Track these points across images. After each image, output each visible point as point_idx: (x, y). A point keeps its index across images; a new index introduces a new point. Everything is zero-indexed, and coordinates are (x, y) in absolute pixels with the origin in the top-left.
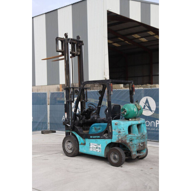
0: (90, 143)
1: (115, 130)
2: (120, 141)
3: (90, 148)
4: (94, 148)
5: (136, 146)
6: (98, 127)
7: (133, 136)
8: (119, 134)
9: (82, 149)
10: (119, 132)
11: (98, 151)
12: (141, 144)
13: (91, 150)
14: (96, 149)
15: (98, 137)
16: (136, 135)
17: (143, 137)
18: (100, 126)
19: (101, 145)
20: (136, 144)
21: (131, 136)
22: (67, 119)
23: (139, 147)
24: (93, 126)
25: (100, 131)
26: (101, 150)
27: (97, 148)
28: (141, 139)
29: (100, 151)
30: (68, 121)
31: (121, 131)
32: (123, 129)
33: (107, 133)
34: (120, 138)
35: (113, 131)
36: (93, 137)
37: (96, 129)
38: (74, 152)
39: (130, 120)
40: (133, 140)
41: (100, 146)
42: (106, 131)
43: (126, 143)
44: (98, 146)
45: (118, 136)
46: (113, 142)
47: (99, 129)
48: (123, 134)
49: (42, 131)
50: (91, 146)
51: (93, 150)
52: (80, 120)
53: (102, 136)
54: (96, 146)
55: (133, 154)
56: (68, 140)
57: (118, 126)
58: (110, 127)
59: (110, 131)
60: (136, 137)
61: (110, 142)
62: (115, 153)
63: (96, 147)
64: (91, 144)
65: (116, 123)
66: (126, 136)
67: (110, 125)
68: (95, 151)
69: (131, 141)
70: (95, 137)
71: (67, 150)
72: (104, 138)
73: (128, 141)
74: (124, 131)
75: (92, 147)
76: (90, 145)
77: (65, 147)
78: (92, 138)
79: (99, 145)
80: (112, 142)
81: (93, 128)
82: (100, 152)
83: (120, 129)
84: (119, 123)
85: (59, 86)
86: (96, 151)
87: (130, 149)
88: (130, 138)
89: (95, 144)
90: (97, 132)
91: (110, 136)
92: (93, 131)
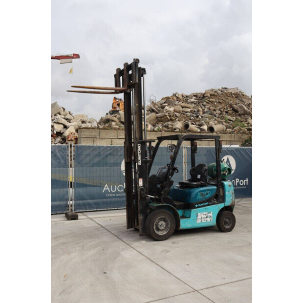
0: (197, 214)
1: (229, 192)
4: (203, 218)
6: (206, 192)
9: (184, 224)
13: (199, 221)
14: (206, 219)
15: (206, 204)
18: (208, 190)
19: (212, 212)
22: (143, 188)
24: (199, 192)
25: (208, 196)
26: (212, 219)
27: (207, 217)
33: (218, 197)
35: (227, 193)
36: (199, 205)
37: (202, 195)
38: (171, 231)
41: (211, 215)
44: (209, 215)
45: (231, 198)
47: (207, 194)
50: (199, 217)
51: (201, 221)
53: (211, 202)
54: (205, 215)
56: (159, 218)
57: (231, 187)
58: (221, 189)
59: (221, 194)
61: (224, 206)
63: (205, 216)
64: (199, 214)
65: (229, 184)
70: (202, 205)
75: (200, 218)
76: (197, 216)
78: (198, 207)
79: (210, 213)
80: (226, 205)
81: (199, 193)
82: (211, 221)
86: (206, 221)
89: (205, 213)
90: (204, 199)
91: (221, 200)
92: (198, 197)
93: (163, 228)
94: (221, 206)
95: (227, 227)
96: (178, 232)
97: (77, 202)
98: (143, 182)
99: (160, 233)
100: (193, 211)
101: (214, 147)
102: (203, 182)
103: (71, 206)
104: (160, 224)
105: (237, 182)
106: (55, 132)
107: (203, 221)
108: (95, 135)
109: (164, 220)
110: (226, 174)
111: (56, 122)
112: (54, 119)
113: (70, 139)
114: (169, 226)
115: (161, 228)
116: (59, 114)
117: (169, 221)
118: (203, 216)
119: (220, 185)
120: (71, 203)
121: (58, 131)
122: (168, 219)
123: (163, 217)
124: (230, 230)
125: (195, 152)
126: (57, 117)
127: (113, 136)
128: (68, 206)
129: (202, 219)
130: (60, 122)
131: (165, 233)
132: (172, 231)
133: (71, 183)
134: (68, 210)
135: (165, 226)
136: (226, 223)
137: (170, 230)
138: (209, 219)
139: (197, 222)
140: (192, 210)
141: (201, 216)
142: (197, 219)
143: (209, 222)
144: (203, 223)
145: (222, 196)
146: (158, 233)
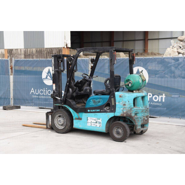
0: (88, 117)
1: (119, 102)
2: (125, 115)
3: (88, 123)
4: (93, 123)
5: (140, 119)
6: (98, 100)
7: (138, 110)
8: (124, 107)
9: (77, 124)
10: (124, 105)
11: (97, 126)
12: (145, 118)
13: (89, 125)
14: (96, 124)
15: (98, 110)
16: (141, 108)
17: (147, 110)
18: (100, 98)
19: (101, 119)
20: (141, 117)
21: (136, 110)
22: (55, 91)
23: (144, 121)
24: (92, 99)
27: (96, 123)
28: (145, 112)
29: (100, 126)
30: (57, 93)
31: (126, 103)
32: (129, 102)
33: (110, 106)
34: (125, 111)
35: (117, 103)
36: (91, 111)
37: (94, 102)
38: (67, 127)
39: (134, 91)
40: (138, 113)
41: (100, 121)
42: (108, 105)
43: (131, 117)
44: (98, 120)
45: (122, 109)
46: (117, 115)
47: (99, 102)
48: (129, 107)
49: (3, 107)
50: (89, 121)
51: (91, 125)
52: (73, 92)
53: (103, 109)
54: (95, 120)
55: (138, 128)
56: (59, 115)
57: (122, 98)
58: (113, 99)
60: (141, 111)
61: (113, 116)
62: (118, 128)
63: (95, 121)
64: (89, 118)
65: (120, 95)
66: (131, 109)
67: (112, 98)
69: (136, 114)
70: (94, 111)
71: (57, 126)
72: (105, 112)
73: (133, 115)
74: (129, 104)
76: (87, 120)
77: (55, 123)
79: (99, 119)
80: (115, 115)
81: (91, 100)
82: (101, 127)
83: (125, 102)
84: (124, 95)
85: (3, 51)
86: (95, 126)
87: (135, 122)
88: (136, 111)
89: (94, 119)
90: (96, 106)
91: (112, 110)
92: (91, 104)
93: (61, 124)
94: (111, 115)
99: (60, 127)
107: (92, 125)
118: (93, 121)
119: (112, 95)
129: (92, 123)
137: (65, 127)
139: (88, 125)
141: (91, 120)
142: (87, 122)
143: (98, 127)
144: (92, 127)
145: (113, 105)
146: (58, 127)
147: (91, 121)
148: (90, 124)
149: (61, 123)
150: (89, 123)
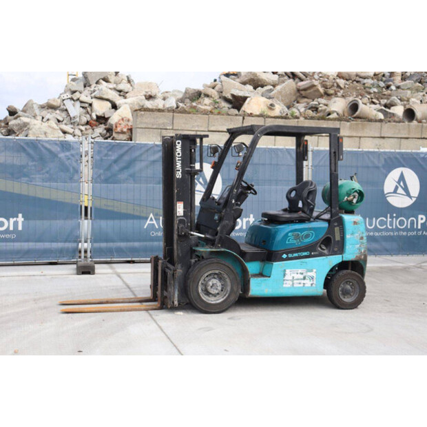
0: (285, 270)
1: (352, 234)
2: (363, 257)
3: (285, 282)
4: (298, 279)
8: (362, 243)
9: (258, 288)
10: (362, 238)
11: (306, 285)
13: (288, 285)
14: (303, 282)
15: (305, 254)
18: (310, 229)
19: (315, 270)
22: (184, 218)
24: (291, 232)
25: (308, 241)
26: (315, 282)
27: (304, 278)
29: (312, 284)
30: (187, 222)
31: (364, 235)
33: (332, 243)
34: (363, 251)
35: (348, 236)
36: (290, 255)
37: (297, 237)
41: (312, 274)
42: (327, 242)
44: (309, 274)
45: (358, 246)
46: (347, 260)
47: (307, 236)
50: (288, 277)
51: (293, 284)
53: (315, 251)
54: (302, 274)
56: (210, 272)
57: (358, 225)
58: (337, 229)
59: (338, 238)
61: (341, 261)
62: (346, 283)
63: (302, 277)
64: (288, 271)
65: (355, 220)
67: (336, 226)
68: (300, 285)
70: (296, 255)
72: (321, 255)
75: (291, 278)
76: (284, 275)
77: (200, 292)
78: (288, 259)
79: (312, 271)
80: (344, 259)
81: (290, 234)
82: (314, 285)
83: (363, 233)
84: (361, 220)
86: (302, 285)
89: (300, 271)
90: (300, 245)
91: (336, 249)
92: (289, 241)
93: (217, 292)
94: (336, 259)
95: (348, 300)
96: (245, 300)
97: (96, 245)
98: (184, 208)
99: (212, 300)
100: (277, 266)
101: (328, 148)
102: (303, 215)
103: (86, 252)
104: (211, 283)
105: (420, 222)
106: (95, 117)
107: (295, 286)
108: (163, 123)
109: (220, 278)
110: (355, 201)
111: (98, 96)
112: (94, 91)
113: (119, 129)
114: (229, 288)
115: (213, 291)
116: (106, 80)
117: (228, 280)
118: (296, 276)
119: (336, 221)
120: (83, 246)
121: (100, 113)
122: (226, 276)
123: (217, 272)
124: (354, 306)
125: (304, 159)
126: (100, 87)
127: (198, 126)
128: (80, 252)
129: (295, 281)
130: (105, 97)
131: (220, 300)
132: (234, 298)
133: (86, 208)
134: (80, 257)
135: (220, 288)
136: (346, 293)
137: (229, 296)
138: (308, 283)
139: (284, 286)
140: (274, 263)
141: (293, 275)
142: (284, 280)
143: (308, 287)
144: (295, 288)
145: (338, 241)
146: (208, 300)
147: (293, 277)
148: (291, 283)
149: (217, 289)
150: (288, 282)
